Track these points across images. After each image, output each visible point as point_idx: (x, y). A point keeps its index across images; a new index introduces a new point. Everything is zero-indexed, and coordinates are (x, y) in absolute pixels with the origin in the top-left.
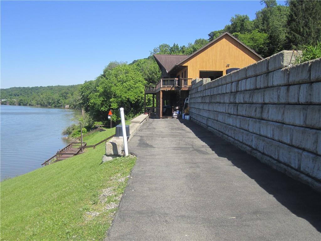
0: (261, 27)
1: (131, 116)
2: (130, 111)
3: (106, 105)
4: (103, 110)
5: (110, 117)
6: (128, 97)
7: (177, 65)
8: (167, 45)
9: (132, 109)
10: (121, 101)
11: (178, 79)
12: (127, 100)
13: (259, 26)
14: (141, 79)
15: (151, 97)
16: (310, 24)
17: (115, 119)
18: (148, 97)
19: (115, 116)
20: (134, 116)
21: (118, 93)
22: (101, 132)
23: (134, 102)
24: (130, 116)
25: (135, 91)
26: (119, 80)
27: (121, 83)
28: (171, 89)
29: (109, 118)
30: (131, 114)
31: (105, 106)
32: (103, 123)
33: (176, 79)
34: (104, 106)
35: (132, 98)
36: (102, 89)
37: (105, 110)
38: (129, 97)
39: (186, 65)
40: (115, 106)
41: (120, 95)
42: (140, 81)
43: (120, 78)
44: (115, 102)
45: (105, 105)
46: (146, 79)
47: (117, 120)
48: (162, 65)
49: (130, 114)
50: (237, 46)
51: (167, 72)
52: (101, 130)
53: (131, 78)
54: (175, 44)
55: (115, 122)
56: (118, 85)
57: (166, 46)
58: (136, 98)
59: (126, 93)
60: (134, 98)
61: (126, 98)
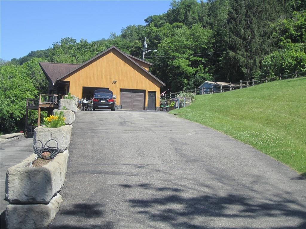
0: (206, 19)
7: (57, 80)
8: (73, 40)
11: (57, 95)
13: (204, 18)
14: (30, 86)
16: (254, 26)
23: (19, 119)
28: (50, 106)
33: (55, 95)
38: (13, 112)
39: (68, 81)
42: (29, 90)
46: (37, 88)
48: (49, 75)
50: (125, 62)
51: (54, 84)
54: (83, 39)
57: (71, 40)
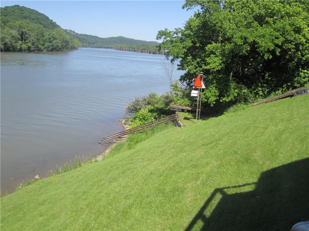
1: (261, 93)
2: (258, 79)
5: (196, 92)
6: (250, 40)
9: (267, 74)
10: (232, 51)
12: (249, 48)
17: (213, 99)
19: (214, 90)
20: (269, 93)
21: (229, 27)
24: (257, 93)
25: (279, 25)
29: (192, 95)
30: (262, 87)
35: (265, 44)
40: (217, 64)
44: (218, 54)
45: (196, 60)
47: (216, 101)
49: (258, 86)
55: (212, 105)
58: (277, 45)
59: (249, 26)
60: (270, 44)
61: (245, 43)
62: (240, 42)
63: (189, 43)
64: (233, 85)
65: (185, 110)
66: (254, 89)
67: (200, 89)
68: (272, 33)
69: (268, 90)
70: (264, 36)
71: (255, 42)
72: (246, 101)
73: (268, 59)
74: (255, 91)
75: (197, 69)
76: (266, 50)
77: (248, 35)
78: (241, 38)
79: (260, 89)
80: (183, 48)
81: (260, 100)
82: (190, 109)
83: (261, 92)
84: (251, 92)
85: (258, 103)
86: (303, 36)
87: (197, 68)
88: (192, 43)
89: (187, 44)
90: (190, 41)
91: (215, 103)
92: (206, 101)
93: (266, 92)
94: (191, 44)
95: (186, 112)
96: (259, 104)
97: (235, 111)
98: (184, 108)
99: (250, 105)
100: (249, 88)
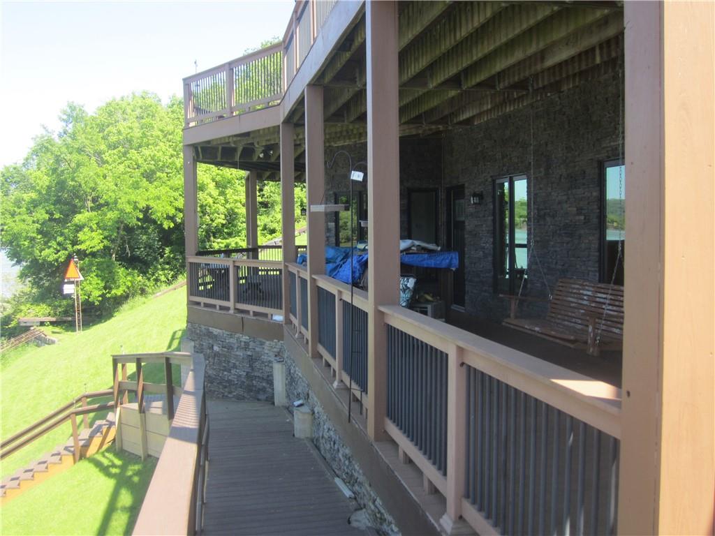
1: (163, 278)
2: (156, 259)
3: (60, 239)
4: (51, 259)
5: (73, 286)
6: (142, 204)
9: (167, 250)
10: (119, 221)
12: (141, 217)
15: (239, 205)
17: (96, 293)
18: (228, 206)
19: (95, 280)
21: (107, 188)
22: (38, 346)
24: (157, 280)
26: (113, 139)
27: (123, 150)
29: (66, 292)
30: (163, 269)
31: (59, 244)
32: (55, 307)
34: (53, 244)
35: (162, 209)
36: (46, 177)
37: (57, 260)
40: (96, 241)
41: (113, 196)
43: (119, 132)
44: (94, 227)
45: (55, 239)
47: (103, 296)
49: (158, 269)
52: (41, 341)
53: (159, 133)
55: (97, 303)
56: (110, 161)
58: (177, 209)
59: (136, 186)
60: (169, 208)
61: (135, 208)
62: (128, 209)
63: (41, 215)
64: (121, 271)
65: (46, 322)
66: (153, 274)
67: (77, 282)
68: (169, 194)
69: (172, 272)
70: (159, 198)
71: (148, 208)
72: (143, 292)
73: (169, 227)
74: (154, 277)
75: (60, 253)
76: (165, 216)
77: (139, 199)
78: (129, 202)
79: (161, 273)
80: (34, 222)
81: (164, 287)
82: (54, 319)
83: (163, 276)
84: (149, 279)
85: (162, 292)
86: (208, 194)
87: (58, 251)
88: (46, 213)
89: (39, 215)
90: (43, 211)
91: (100, 299)
92: (87, 298)
93: (170, 276)
94: (47, 216)
95: (48, 326)
96: (164, 293)
97: (132, 308)
98: (43, 319)
99: (150, 297)
100: (144, 273)
